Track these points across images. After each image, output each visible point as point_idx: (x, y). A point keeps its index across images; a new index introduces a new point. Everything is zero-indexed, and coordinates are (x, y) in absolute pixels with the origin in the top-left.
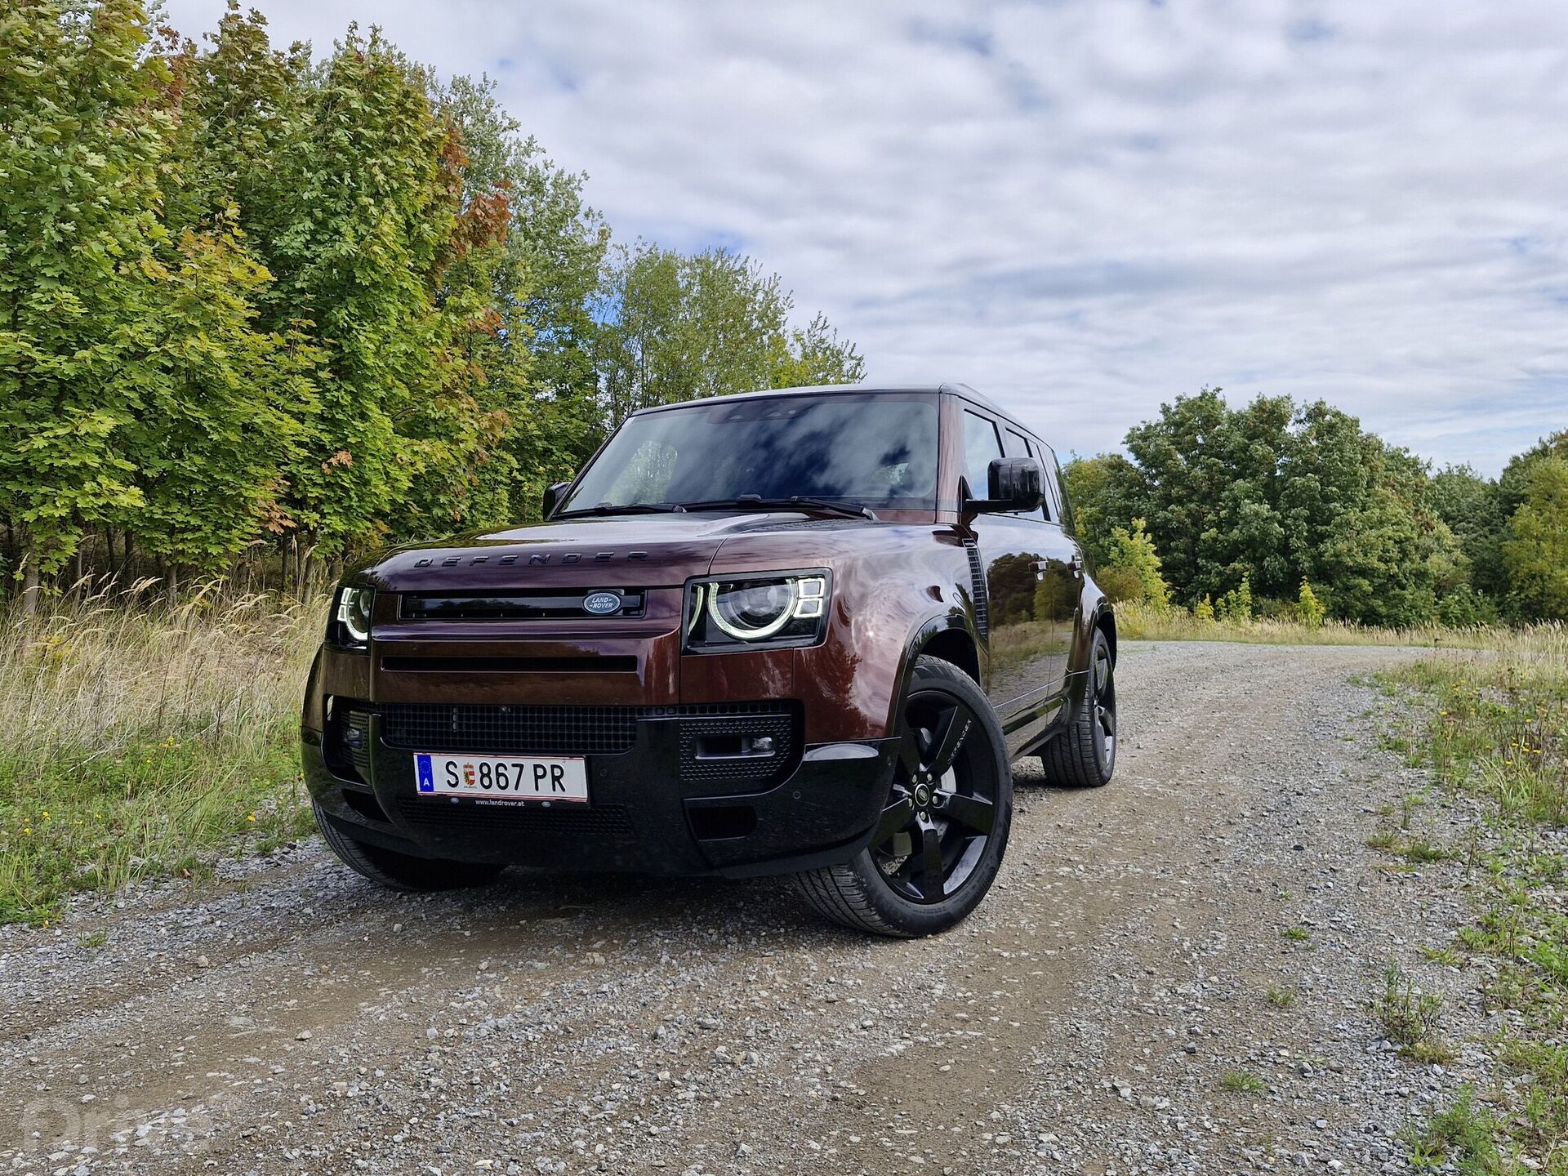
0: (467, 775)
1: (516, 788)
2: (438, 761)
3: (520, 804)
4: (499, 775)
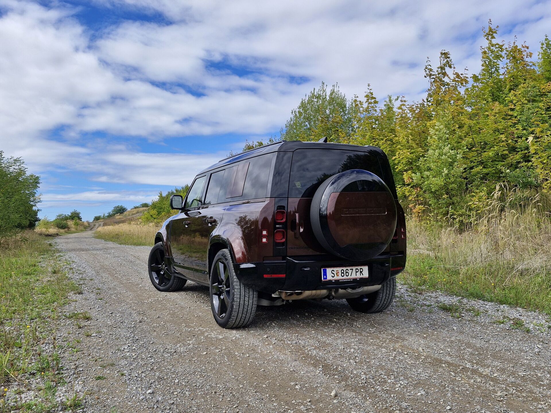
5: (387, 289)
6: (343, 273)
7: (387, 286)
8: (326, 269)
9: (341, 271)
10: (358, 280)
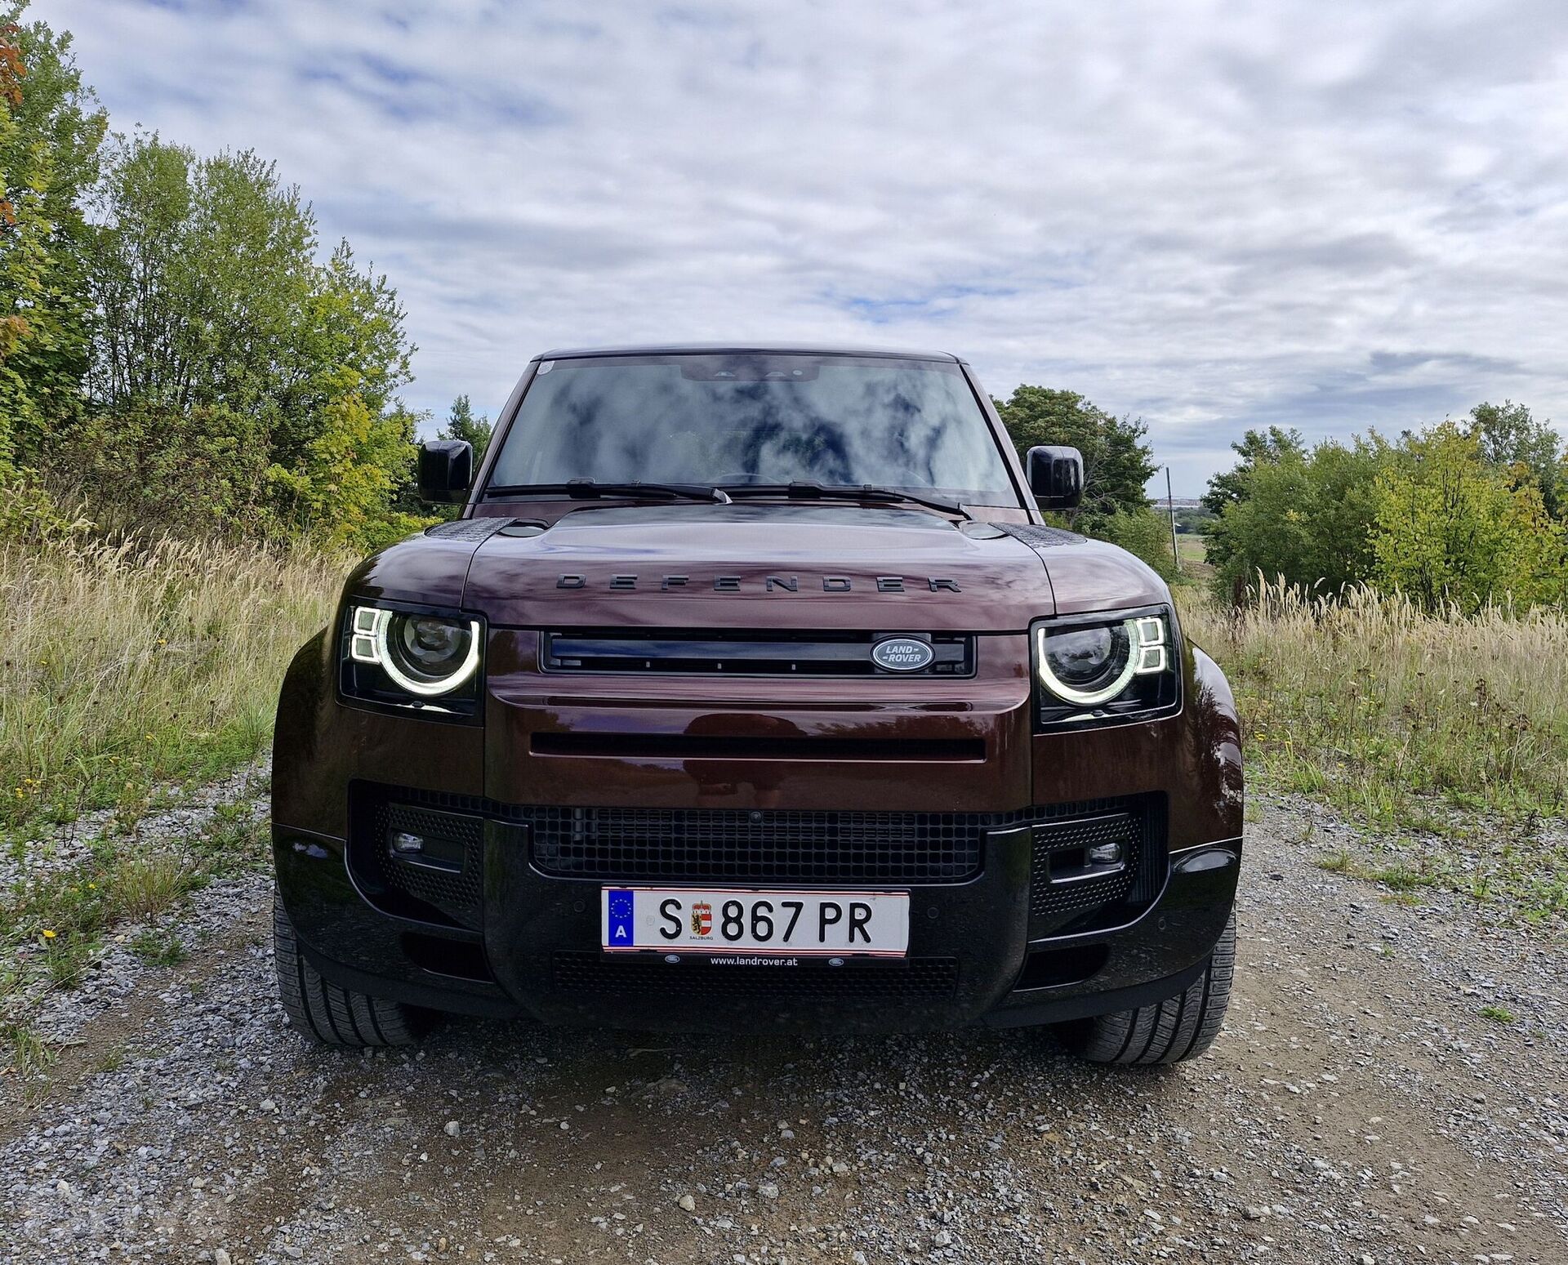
0: (697, 920)
1: (786, 938)
2: (646, 902)
3: (790, 963)
4: (756, 919)
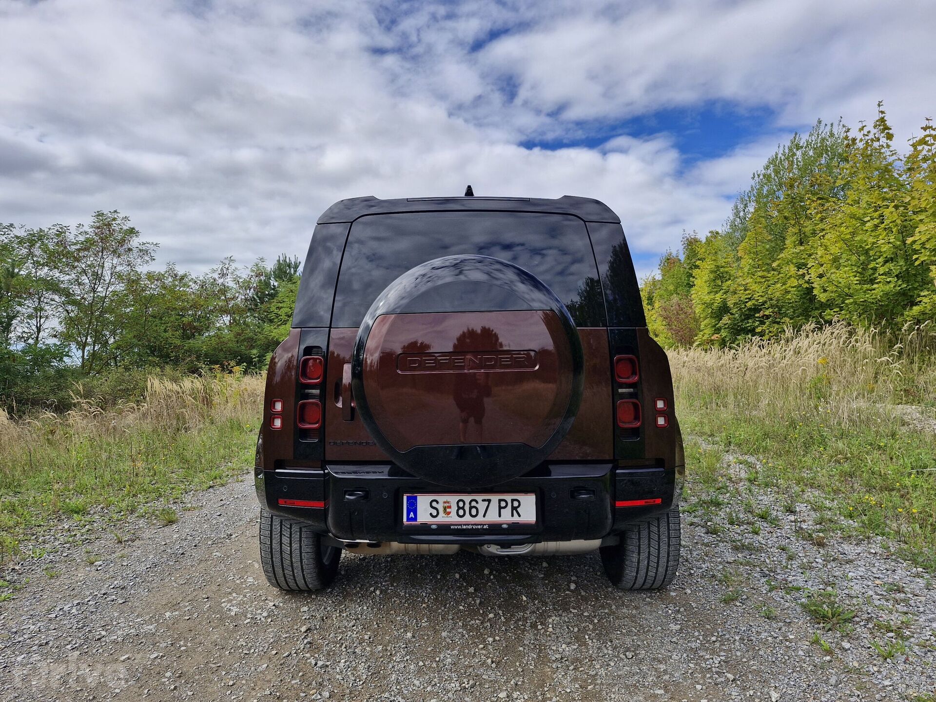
5: (649, 544)
6: (463, 508)
7: (649, 538)
8: (416, 496)
9: (458, 503)
10: (504, 529)
